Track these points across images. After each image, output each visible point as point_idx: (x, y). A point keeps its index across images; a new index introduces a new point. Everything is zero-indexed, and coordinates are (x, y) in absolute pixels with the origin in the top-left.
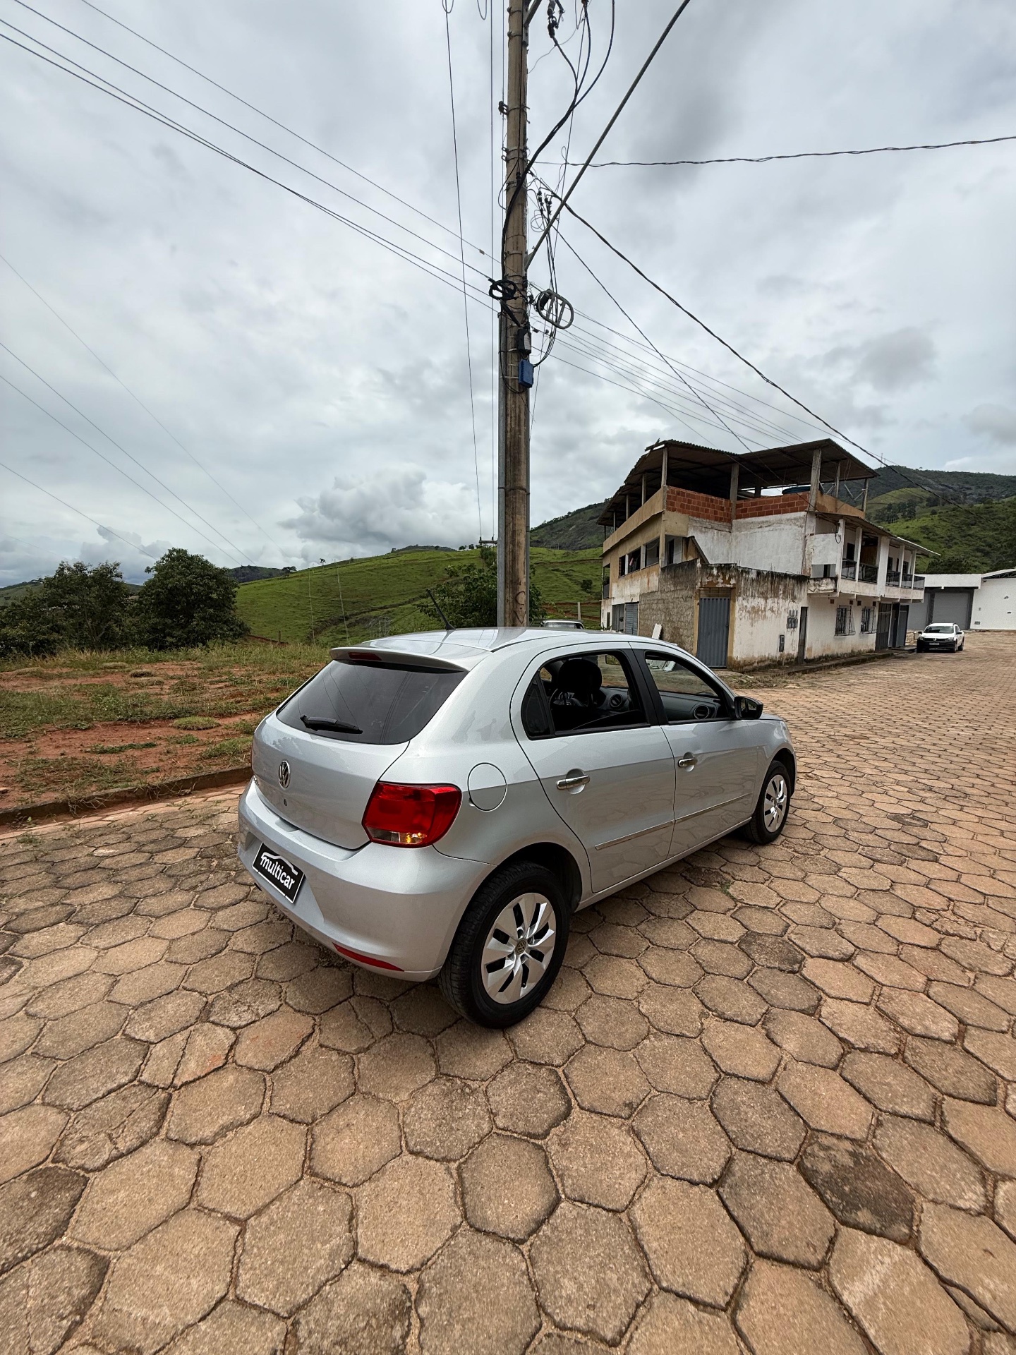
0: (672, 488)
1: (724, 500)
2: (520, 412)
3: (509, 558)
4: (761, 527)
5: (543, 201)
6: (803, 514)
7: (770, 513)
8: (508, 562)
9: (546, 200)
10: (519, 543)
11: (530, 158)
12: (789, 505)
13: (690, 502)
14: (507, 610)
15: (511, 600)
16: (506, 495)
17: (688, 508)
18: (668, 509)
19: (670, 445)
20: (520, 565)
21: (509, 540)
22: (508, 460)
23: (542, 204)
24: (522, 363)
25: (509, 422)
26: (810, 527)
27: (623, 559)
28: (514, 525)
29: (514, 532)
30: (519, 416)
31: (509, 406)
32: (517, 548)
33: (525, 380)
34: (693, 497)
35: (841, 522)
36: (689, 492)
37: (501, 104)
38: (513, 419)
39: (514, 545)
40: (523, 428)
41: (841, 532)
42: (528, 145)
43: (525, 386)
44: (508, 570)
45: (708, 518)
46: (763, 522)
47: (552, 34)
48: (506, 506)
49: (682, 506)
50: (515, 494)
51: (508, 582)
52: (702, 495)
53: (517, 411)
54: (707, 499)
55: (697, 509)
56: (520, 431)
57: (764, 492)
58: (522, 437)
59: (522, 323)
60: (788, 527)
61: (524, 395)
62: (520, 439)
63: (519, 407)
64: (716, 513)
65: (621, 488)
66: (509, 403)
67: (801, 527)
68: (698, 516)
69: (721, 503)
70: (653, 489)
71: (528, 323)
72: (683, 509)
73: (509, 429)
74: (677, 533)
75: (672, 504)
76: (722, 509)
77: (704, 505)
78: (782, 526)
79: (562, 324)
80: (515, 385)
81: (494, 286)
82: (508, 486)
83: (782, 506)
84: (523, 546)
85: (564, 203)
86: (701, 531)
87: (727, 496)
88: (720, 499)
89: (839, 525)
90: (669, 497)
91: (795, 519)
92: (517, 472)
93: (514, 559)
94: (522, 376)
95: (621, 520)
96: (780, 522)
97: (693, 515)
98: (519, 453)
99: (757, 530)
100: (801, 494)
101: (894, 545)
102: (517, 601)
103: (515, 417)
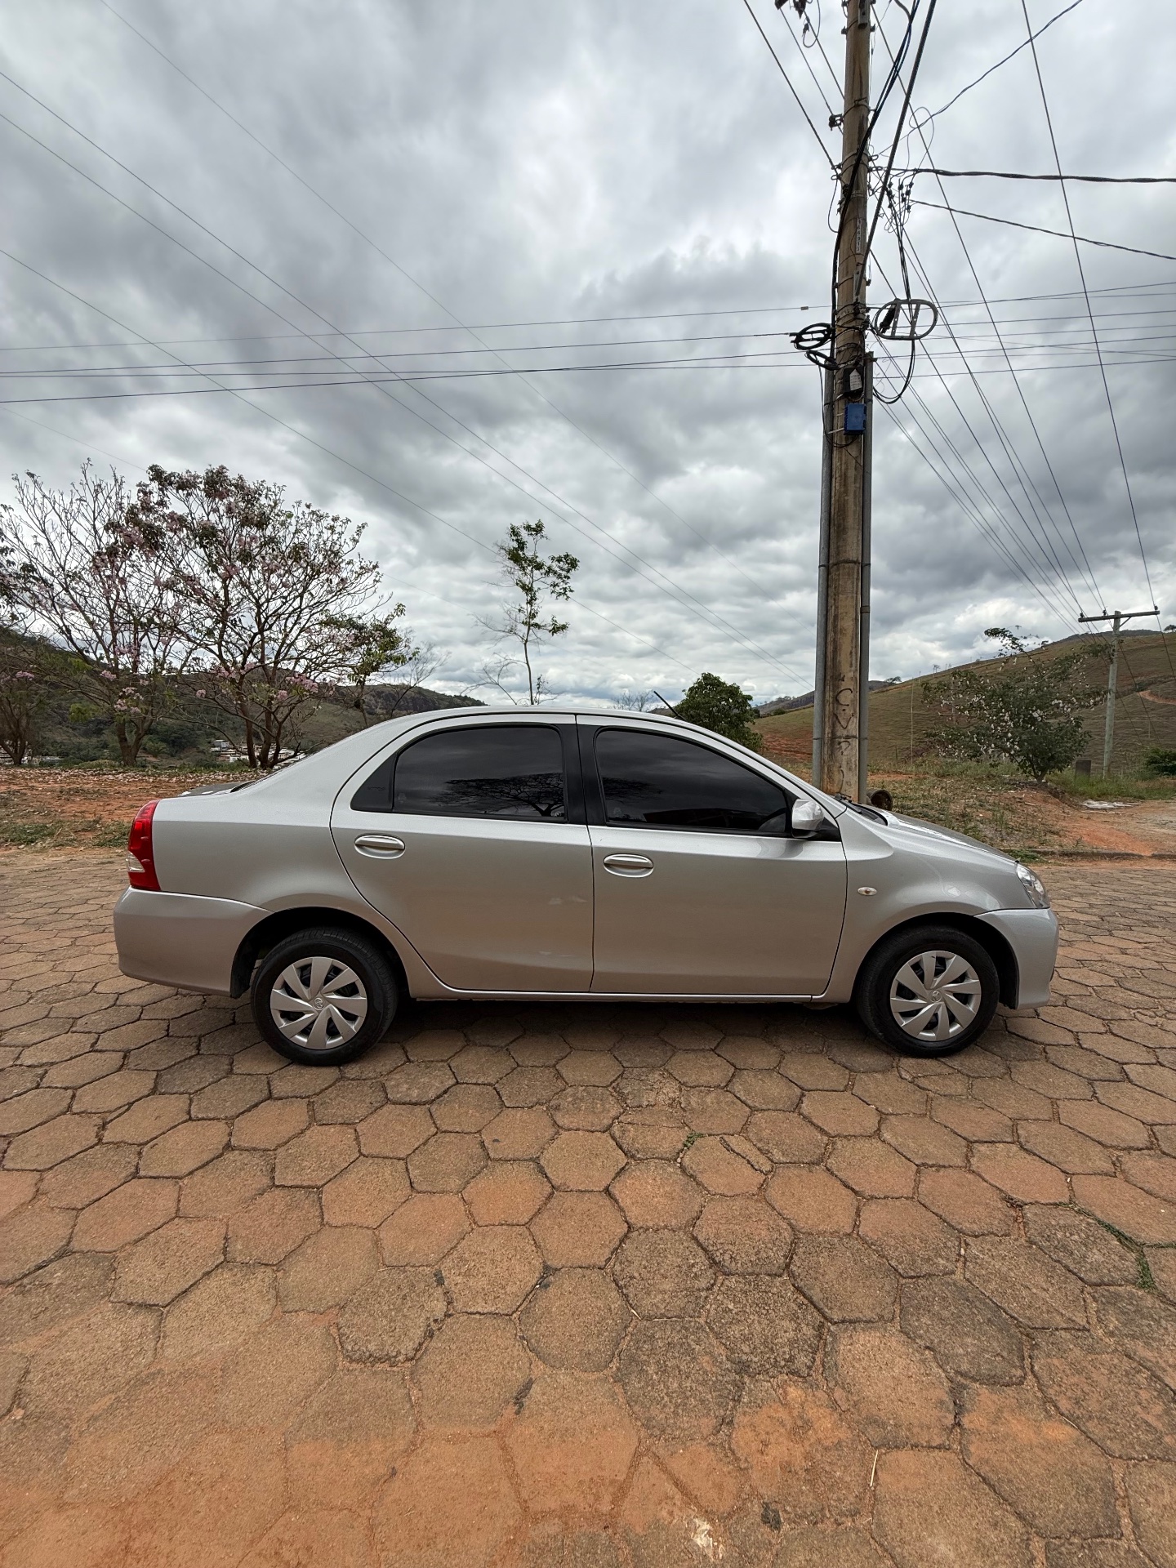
2: (847, 469)
3: (830, 648)
8: (828, 654)
10: (842, 630)
14: (827, 713)
15: (831, 700)
16: (828, 573)
20: (842, 656)
21: (830, 627)
22: (832, 530)
24: (847, 408)
25: (833, 485)
28: (837, 607)
29: (836, 617)
30: (846, 473)
31: (834, 467)
32: (839, 636)
33: (849, 428)
37: (833, 117)
38: (838, 479)
39: (835, 633)
40: (852, 488)
43: (853, 435)
44: (829, 663)
48: (828, 587)
50: (838, 569)
51: (828, 678)
53: (843, 468)
56: (847, 492)
58: (850, 498)
59: (852, 358)
61: (853, 450)
62: (846, 501)
66: (834, 462)
71: (867, 355)
73: (833, 494)
80: (841, 438)
82: (831, 562)
84: (850, 632)
92: (841, 544)
93: (835, 651)
94: (846, 425)
98: (845, 519)
102: (837, 701)
103: (840, 476)
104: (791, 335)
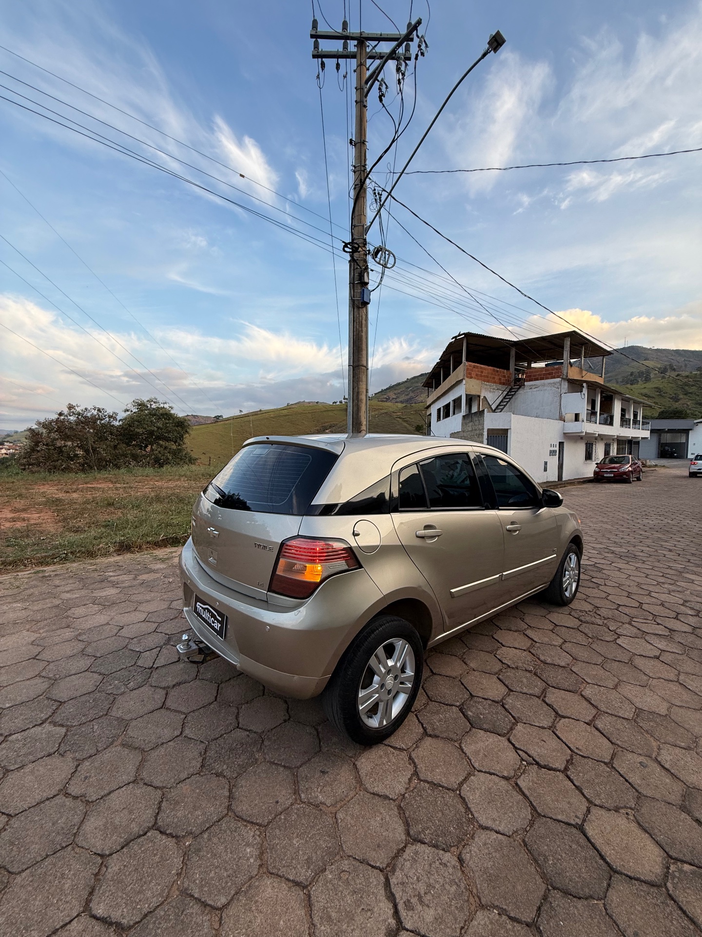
0: (470, 363)
1: (505, 371)
2: (362, 319)
3: (355, 408)
4: (531, 388)
5: (377, 194)
6: (559, 379)
7: (537, 379)
8: (354, 411)
9: (379, 194)
10: (361, 400)
11: (368, 170)
12: (549, 374)
13: (482, 372)
16: (353, 370)
17: (481, 376)
18: (467, 377)
19: (468, 335)
20: (362, 413)
21: (355, 398)
22: (355, 348)
23: (376, 196)
24: (363, 290)
25: (355, 325)
26: (564, 388)
27: (439, 410)
28: (358, 388)
29: (358, 393)
30: (362, 322)
31: (355, 316)
32: (360, 403)
33: (365, 300)
34: (485, 369)
35: (585, 385)
36: (482, 366)
37: (351, 140)
38: (358, 323)
39: (358, 401)
40: (364, 329)
41: (585, 391)
42: (367, 163)
43: (365, 304)
44: (354, 416)
45: (495, 382)
46: (532, 385)
47: (381, 100)
48: (353, 377)
49: (477, 375)
50: (359, 369)
51: (354, 424)
52: (490, 367)
53: (360, 318)
54: (494, 370)
55: (487, 377)
56: (362, 331)
57: (533, 365)
58: (364, 334)
59: (363, 266)
60: (549, 388)
61: (364, 309)
62: (362, 335)
63: (362, 316)
64: (500, 379)
65: (437, 363)
66: (355, 314)
67: (558, 388)
68: (488, 381)
69: (504, 373)
70: (458, 363)
71: (367, 266)
72: (478, 377)
73: (355, 330)
74: (473, 393)
75: (470, 374)
76: (504, 376)
77: (492, 374)
78: (545, 388)
79: (389, 266)
80: (359, 303)
81: (346, 245)
82: (354, 364)
83: (544, 374)
84: (364, 401)
85: (390, 194)
86: (490, 392)
87: (508, 369)
88: (503, 370)
89: (583, 387)
90: (468, 369)
91: (554, 383)
92: (360, 356)
93: (359, 410)
94: (363, 298)
95: (438, 384)
96: (544, 385)
97: (485, 381)
98: (362, 344)
99: (529, 390)
100: (557, 366)
101: (625, 401)
104: (343, 242)
